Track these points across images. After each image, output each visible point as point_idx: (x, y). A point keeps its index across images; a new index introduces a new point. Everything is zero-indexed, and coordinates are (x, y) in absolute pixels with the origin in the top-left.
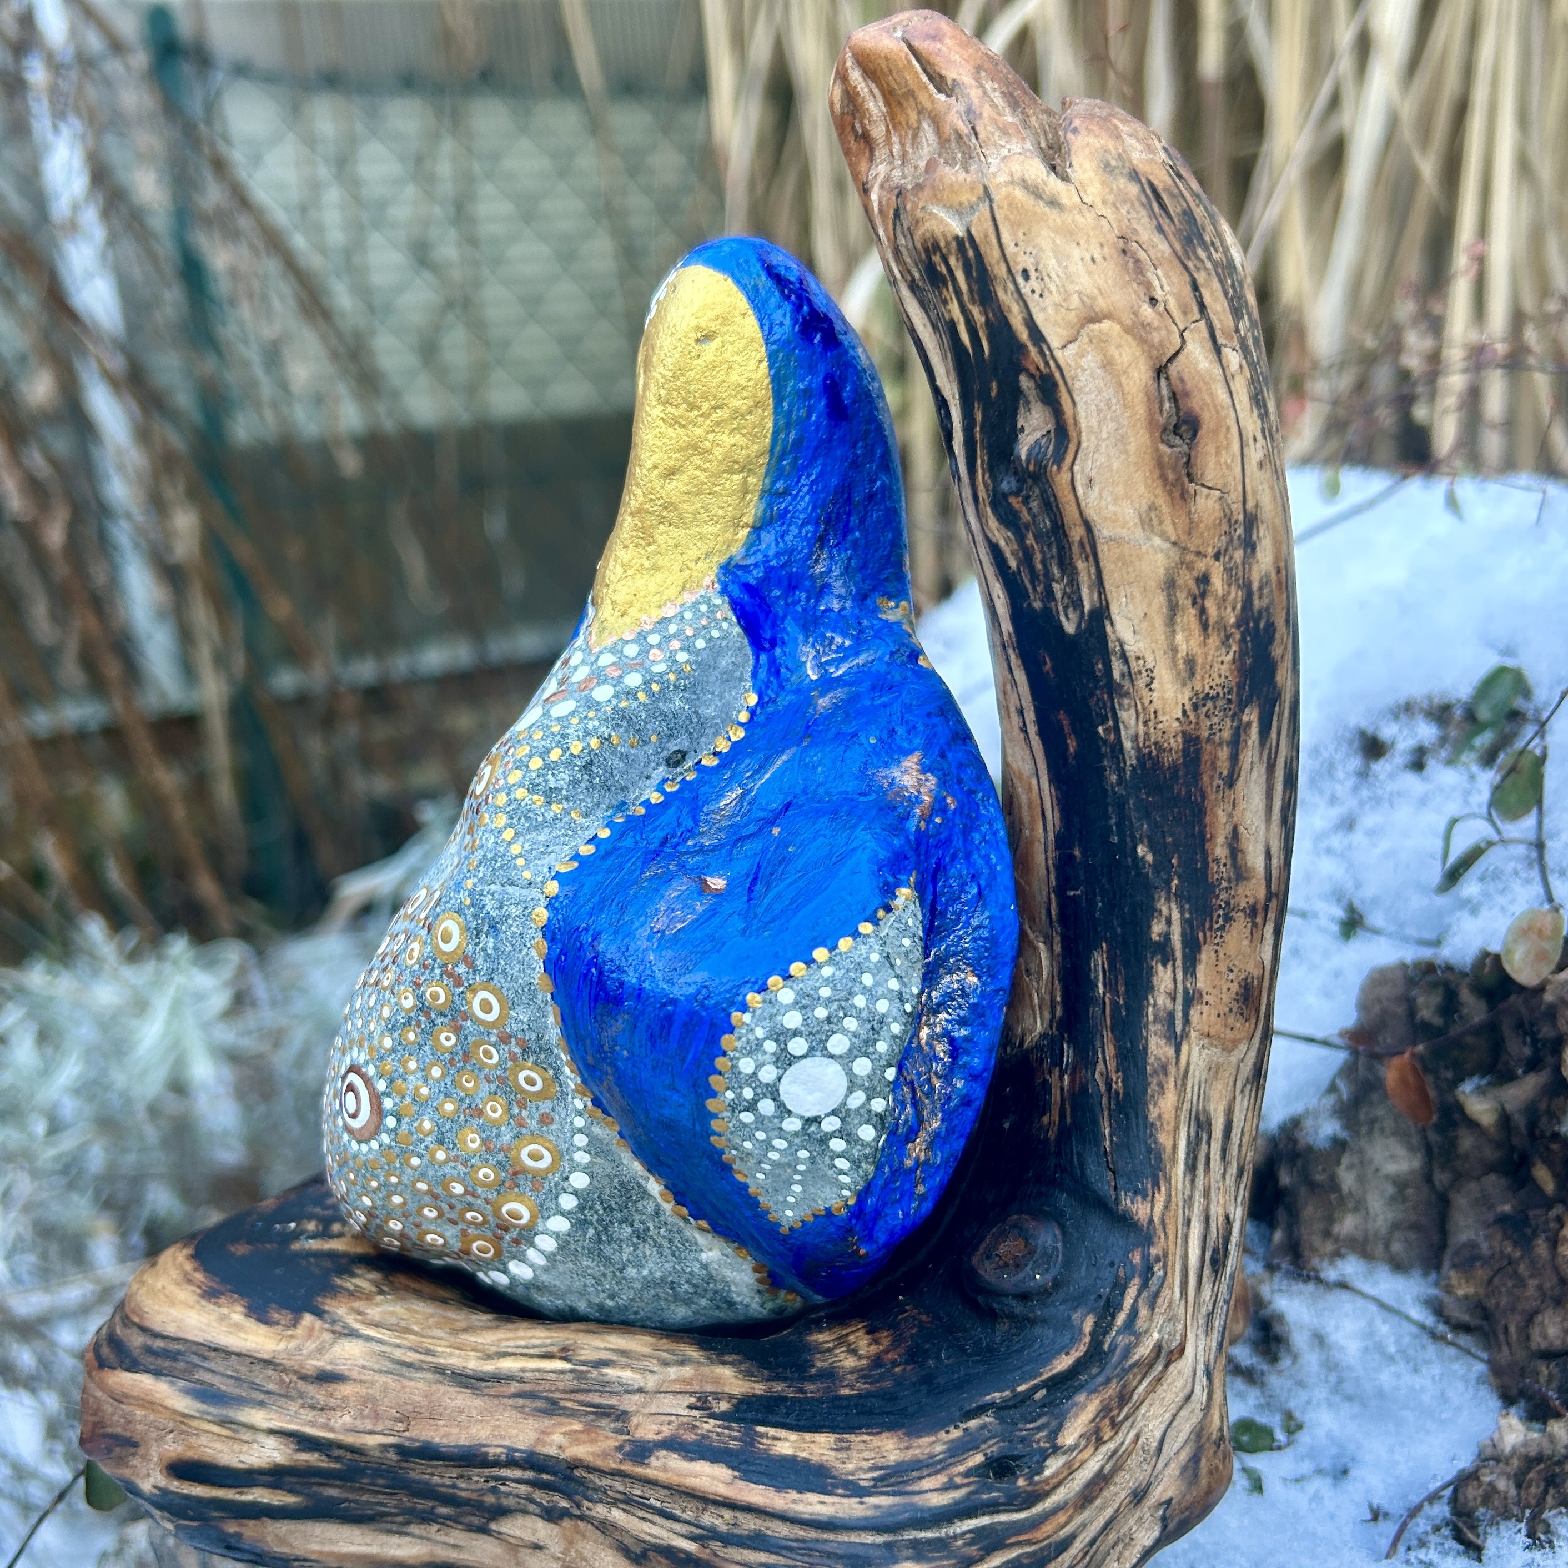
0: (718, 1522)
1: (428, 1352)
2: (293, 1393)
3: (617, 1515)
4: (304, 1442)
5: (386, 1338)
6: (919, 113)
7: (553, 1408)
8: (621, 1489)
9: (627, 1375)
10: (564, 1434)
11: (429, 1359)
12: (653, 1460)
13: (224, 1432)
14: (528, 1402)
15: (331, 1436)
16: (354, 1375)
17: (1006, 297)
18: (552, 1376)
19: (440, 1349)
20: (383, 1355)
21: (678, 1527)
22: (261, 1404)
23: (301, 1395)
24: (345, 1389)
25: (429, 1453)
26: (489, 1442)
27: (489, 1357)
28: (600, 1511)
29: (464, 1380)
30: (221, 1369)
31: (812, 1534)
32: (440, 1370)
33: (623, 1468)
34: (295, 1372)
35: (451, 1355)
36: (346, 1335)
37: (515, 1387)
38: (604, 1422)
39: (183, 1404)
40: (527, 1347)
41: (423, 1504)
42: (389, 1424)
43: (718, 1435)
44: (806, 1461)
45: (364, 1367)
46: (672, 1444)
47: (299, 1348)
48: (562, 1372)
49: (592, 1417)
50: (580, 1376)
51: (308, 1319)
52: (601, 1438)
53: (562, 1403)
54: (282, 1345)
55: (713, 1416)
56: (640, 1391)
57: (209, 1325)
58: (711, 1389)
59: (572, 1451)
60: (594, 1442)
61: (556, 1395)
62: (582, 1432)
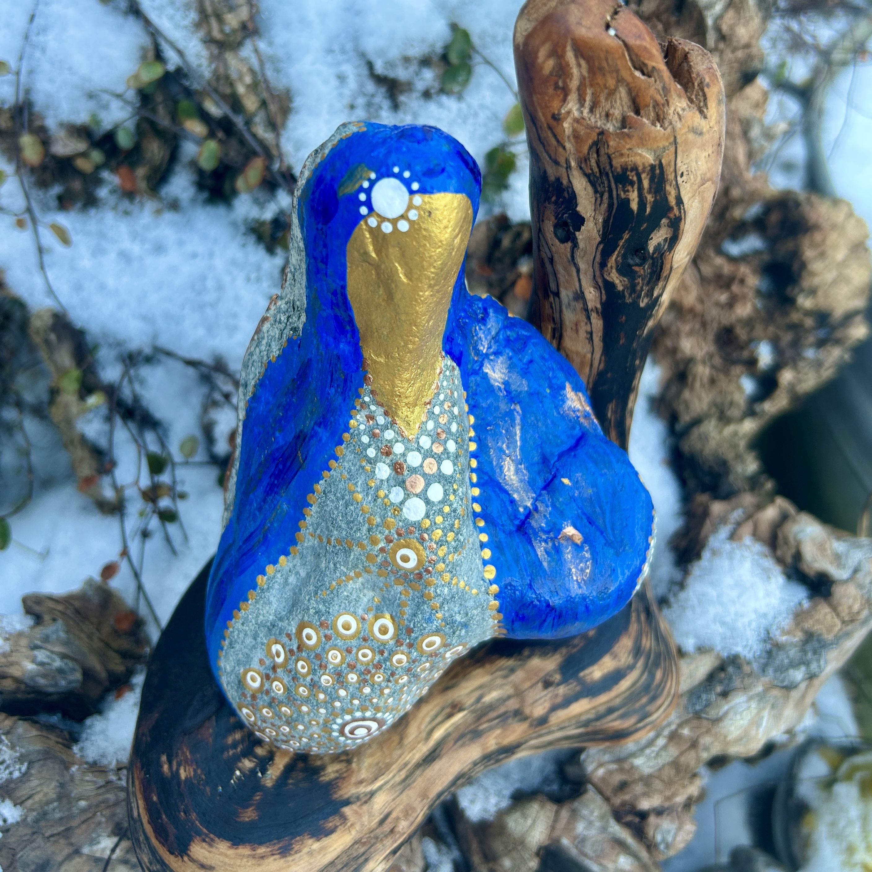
0: (589, 717)
1: (406, 765)
2: (373, 842)
4: (395, 851)
5: (386, 779)
7: (476, 735)
9: (494, 694)
10: (495, 738)
11: (409, 767)
12: (550, 719)
14: (464, 740)
15: (405, 836)
16: (393, 806)
17: (670, 188)
18: (460, 722)
19: (407, 758)
20: (393, 787)
21: (567, 730)
22: (366, 860)
23: (377, 838)
24: (394, 815)
25: (440, 795)
26: (462, 767)
27: (426, 739)
29: (430, 758)
32: (418, 766)
34: (367, 834)
35: (414, 755)
36: (371, 798)
37: (452, 739)
38: (510, 720)
40: (434, 719)
42: (421, 805)
43: (568, 690)
44: (609, 672)
45: (394, 800)
46: (554, 708)
47: (363, 825)
48: (464, 717)
49: (500, 724)
50: (473, 712)
51: (347, 810)
52: (515, 728)
54: (354, 832)
55: (558, 684)
56: (509, 697)
57: (310, 864)
58: (542, 674)
59: (506, 741)
60: (513, 732)
61: (471, 728)
62: (504, 731)
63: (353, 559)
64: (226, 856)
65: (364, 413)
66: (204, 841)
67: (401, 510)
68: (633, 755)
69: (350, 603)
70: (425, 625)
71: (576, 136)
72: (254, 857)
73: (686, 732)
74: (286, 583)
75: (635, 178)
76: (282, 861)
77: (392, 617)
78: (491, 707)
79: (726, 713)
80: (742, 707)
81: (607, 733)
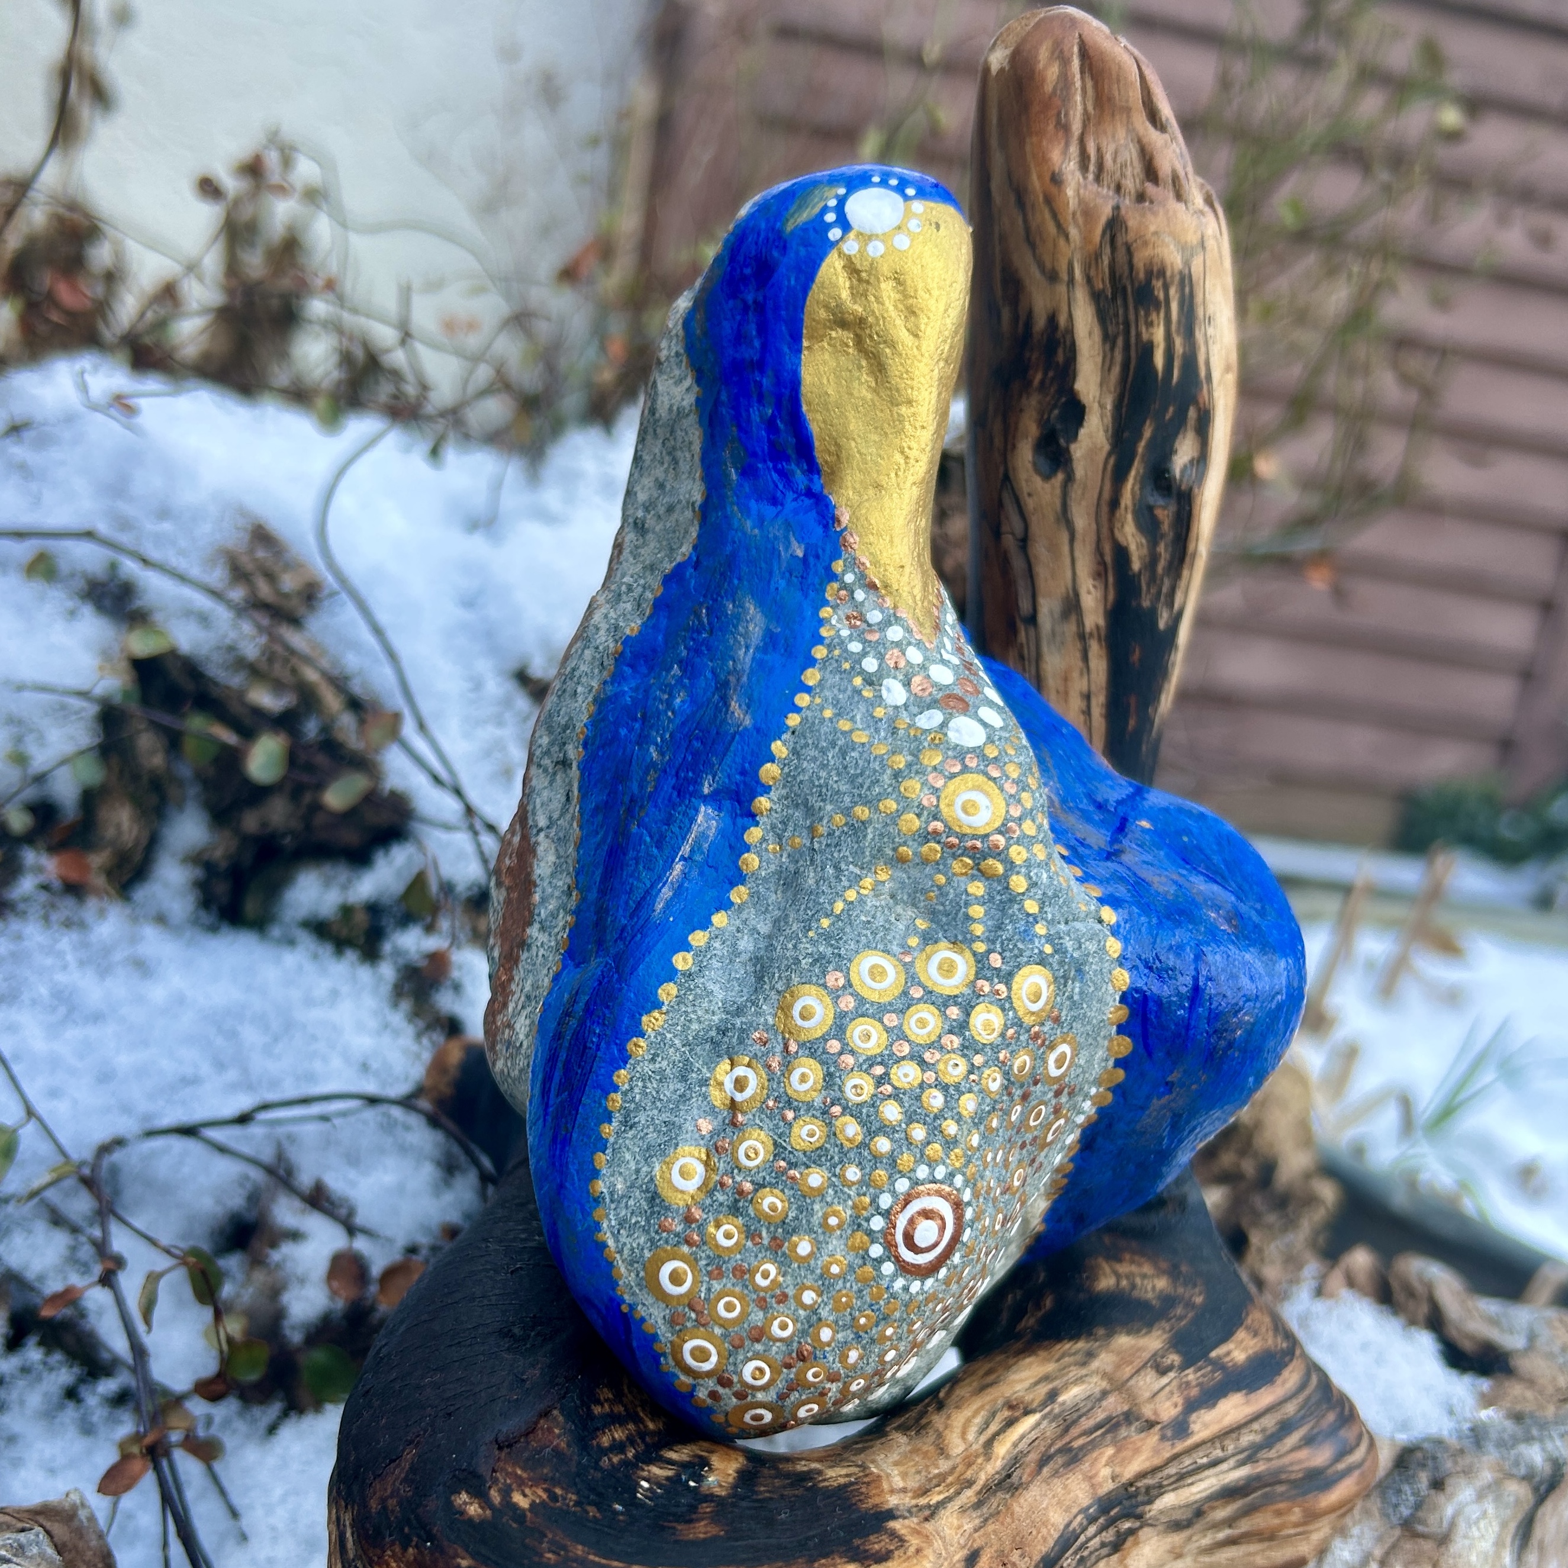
0: (1252, 1437)
1: (969, 1484)
3: (1169, 1500)
7: (1072, 1457)
8: (1174, 1471)
9: (1075, 1391)
10: (1106, 1465)
11: (976, 1488)
12: (1192, 1426)
14: (1052, 1465)
16: (979, 1541)
18: (1033, 1435)
20: (963, 1509)
21: (1224, 1466)
26: (1067, 1520)
27: (986, 1455)
28: (1157, 1506)
29: (1006, 1484)
31: (1301, 1398)
32: (990, 1489)
33: (1173, 1451)
35: (976, 1472)
36: (932, 1515)
37: (1030, 1463)
38: (1123, 1432)
40: (983, 1430)
43: (1203, 1376)
44: (1257, 1354)
45: (975, 1530)
46: (1192, 1406)
48: (1038, 1424)
49: (1109, 1437)
50: (1052, 1418)
51: (896, 1526)
52: (1139, 1444)
53: (1076, 1444)
54: (927, 1564)
55: (1182, 1368)
56: (1104, 1394)
58: (1146, 1355)
59: (1130, 1471)
60: (1137, 1451)
61: (1059, 1445)
62: (1119, 1451)
63: (873, 839)
67: (946, 735)
71: (1084, 212)
78: (1078, 1411)
79: (1453, 1524)
80: (1473, 1511)
81: (1293, 1476)
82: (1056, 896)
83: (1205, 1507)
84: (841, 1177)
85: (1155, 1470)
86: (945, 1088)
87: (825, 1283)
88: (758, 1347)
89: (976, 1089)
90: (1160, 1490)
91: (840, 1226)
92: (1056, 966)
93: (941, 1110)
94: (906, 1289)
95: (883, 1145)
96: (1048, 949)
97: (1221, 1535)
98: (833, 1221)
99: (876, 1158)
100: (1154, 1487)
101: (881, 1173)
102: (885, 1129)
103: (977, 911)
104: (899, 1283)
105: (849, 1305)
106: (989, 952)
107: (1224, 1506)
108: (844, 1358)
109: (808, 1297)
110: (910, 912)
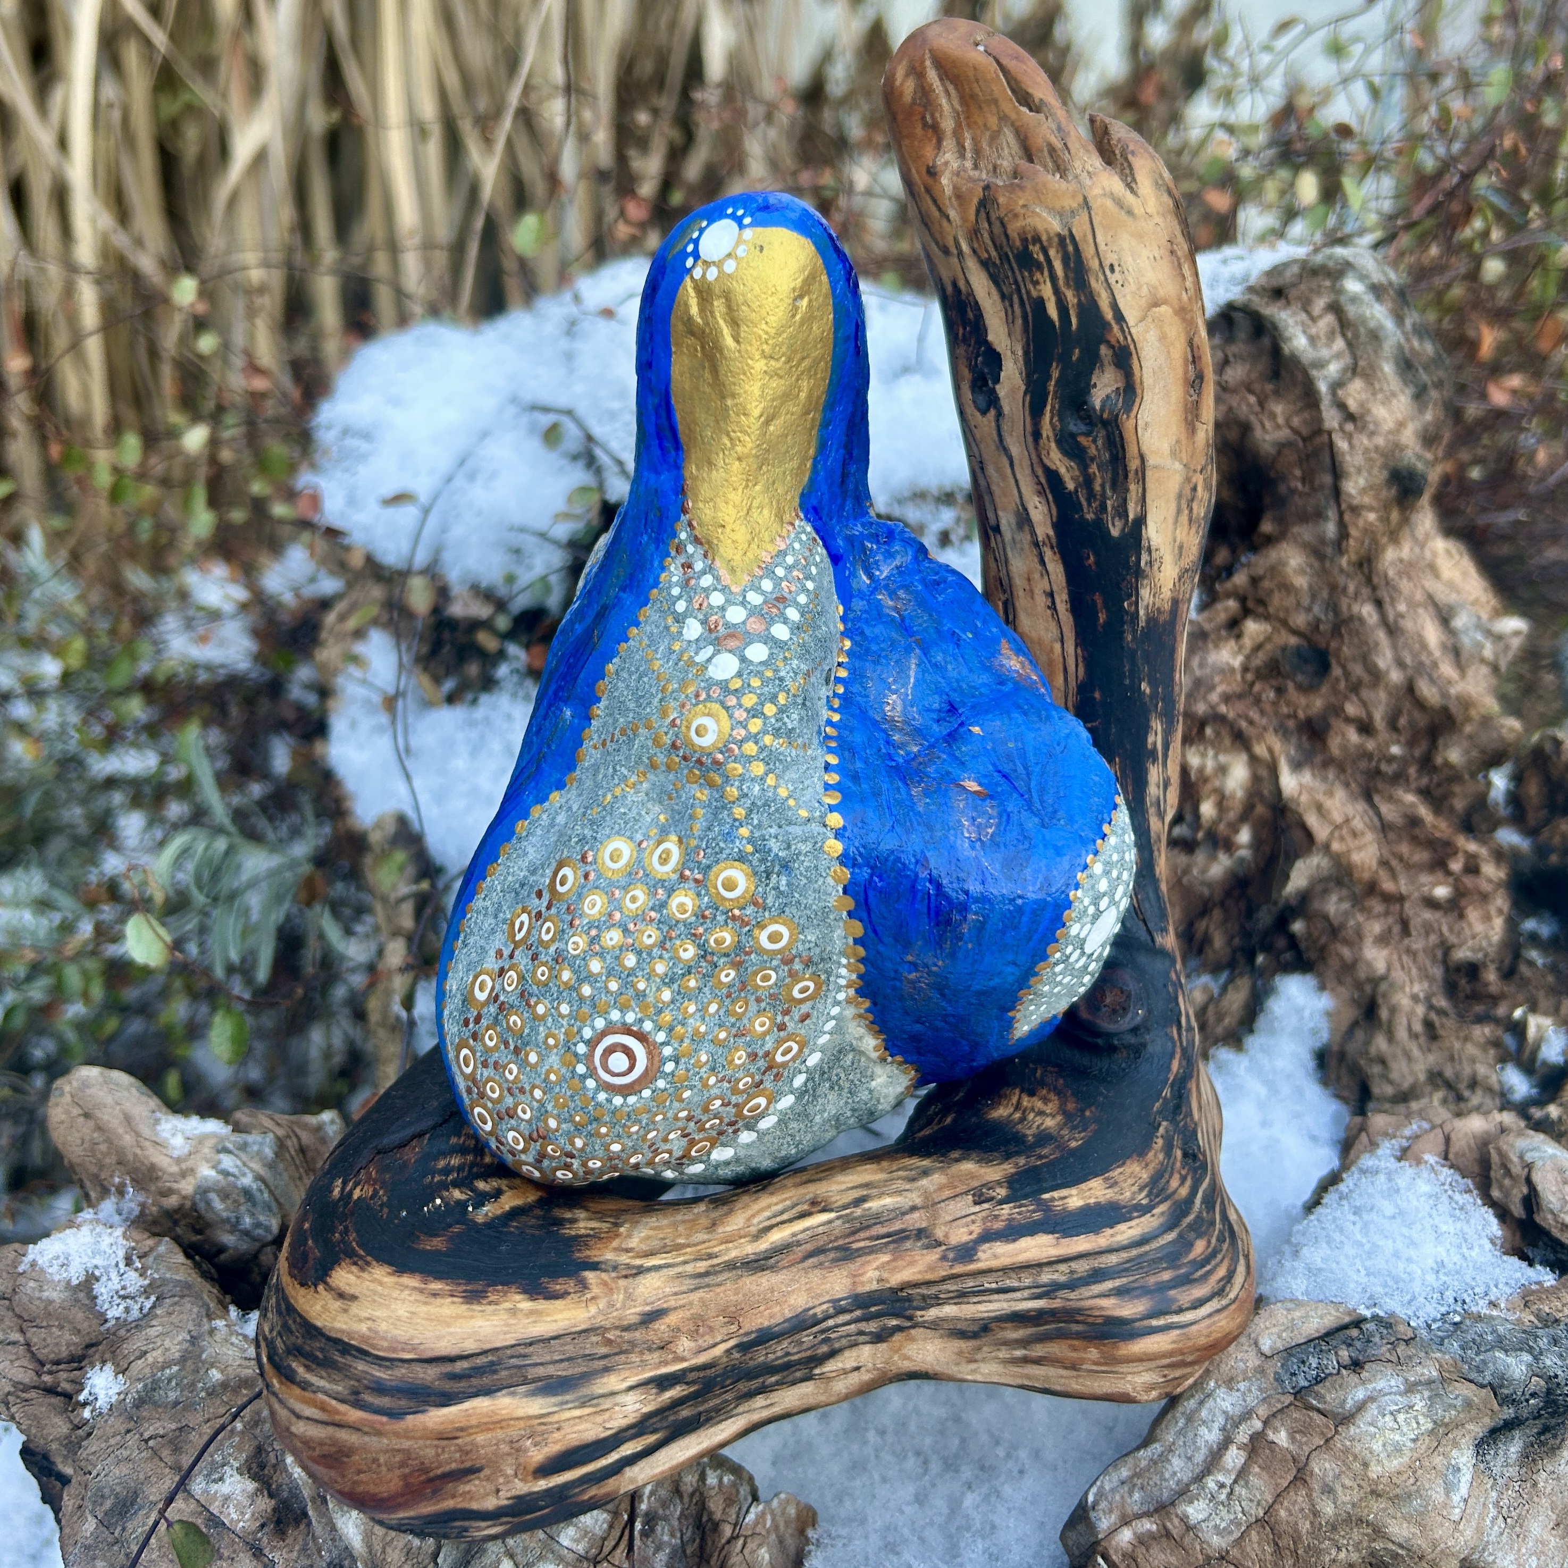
0: (1055, 1276)
1: (710, 1256)
2: (625, 1347)
3: (949, 1310)
4: (663, 1383)
5: (670, 1261)
6: (1000, 119)
7: (846, 1254)
8: (954, 1288)
9: (888, 1201)
10: (877, 1268)
11: (715, 1261)
12: (980, 1254)
13: (587, 1411)
14: (822, 1258)
15: (685, 1365)
16: (672, 1303)
17: (1096, 285)
18: (821, 1230)
19: (716, 1249)
20: (679, 1276)
21: (1018, 1295)
22: (607, 1370)
23: (633, 1344)
24: (672, 1319)
25: (765, 1337)
26: (811, 1305)
27: (757, 1237)
28: (933, 1313)
29: (755, 1265)
30: (548, 1358)
31: (1134, 1252)
32: (731, 1266)
33: (954, 1271)
34: (616, 1328)
35: (728, 1250)
36: (637, 1274)
37: (799, 1252)
38: (908, 1244)
39: (535, 1406)
40: (775, 1216)
41: (755, 1384)
42: (724, 1331)
43: (1019, 1214)
44: (1098, 1204)
45: (676, 1294)
46: (987, 1237)
47: (611, 1305)
48: (830, 1222)
49: (892, 1246)
50: (848, 1219)
51: (590, 1276)
52: (917, 1258)
53: (855, 1246)
54: (593, 1310)
55: (1002, 1202)
56: (914, 1208)
57: (508, 1325)
58: (976, 1184)
59: (896, 1279)
60: (912, 1263)
61: (841, 1242)
62: (894, 1260)
64: (381, 1283)
65: (681, 559)
66: (355, 1264)
68: (1183, 1493)
69: (626, 823)
70: (722, 845)
71: (959, 196)
72: (421, 1291)
73: (1281, 1438)
74: (552, 825)
75: (1041, 258)
76: (465, 1307)
77: (680, 841)
78: (877, 1218)
79: (1361, 1407)
80: (1393, 1402)
81: (1090, 1320)
82: (767, 804)
83: (993, 1325)
84: (557, 1009)
85: (928, 1283)
86: (639, 953)
87: (547, 1088)
88: (513, 1122)
89: (666, 956)
90: (937, 1301)
91: (556, 1046)
92: (755, 863)
93: (633, 969)
94: (609, 1101)
95: (586, 990)
96: (749, 848)
97: (1019, 1353)
98: (551, 1041)
99: (581, 999)
100: (929, 1297)
101: (586, 1009)
102: (590, 978)
103: (700, 812)
104: (602, 1096)
105: (564, 1105)
106: (698, 847)
107: (1016, 1328)
108: (572, 1144)
109: (538, 1094)
110: (657, 808)
